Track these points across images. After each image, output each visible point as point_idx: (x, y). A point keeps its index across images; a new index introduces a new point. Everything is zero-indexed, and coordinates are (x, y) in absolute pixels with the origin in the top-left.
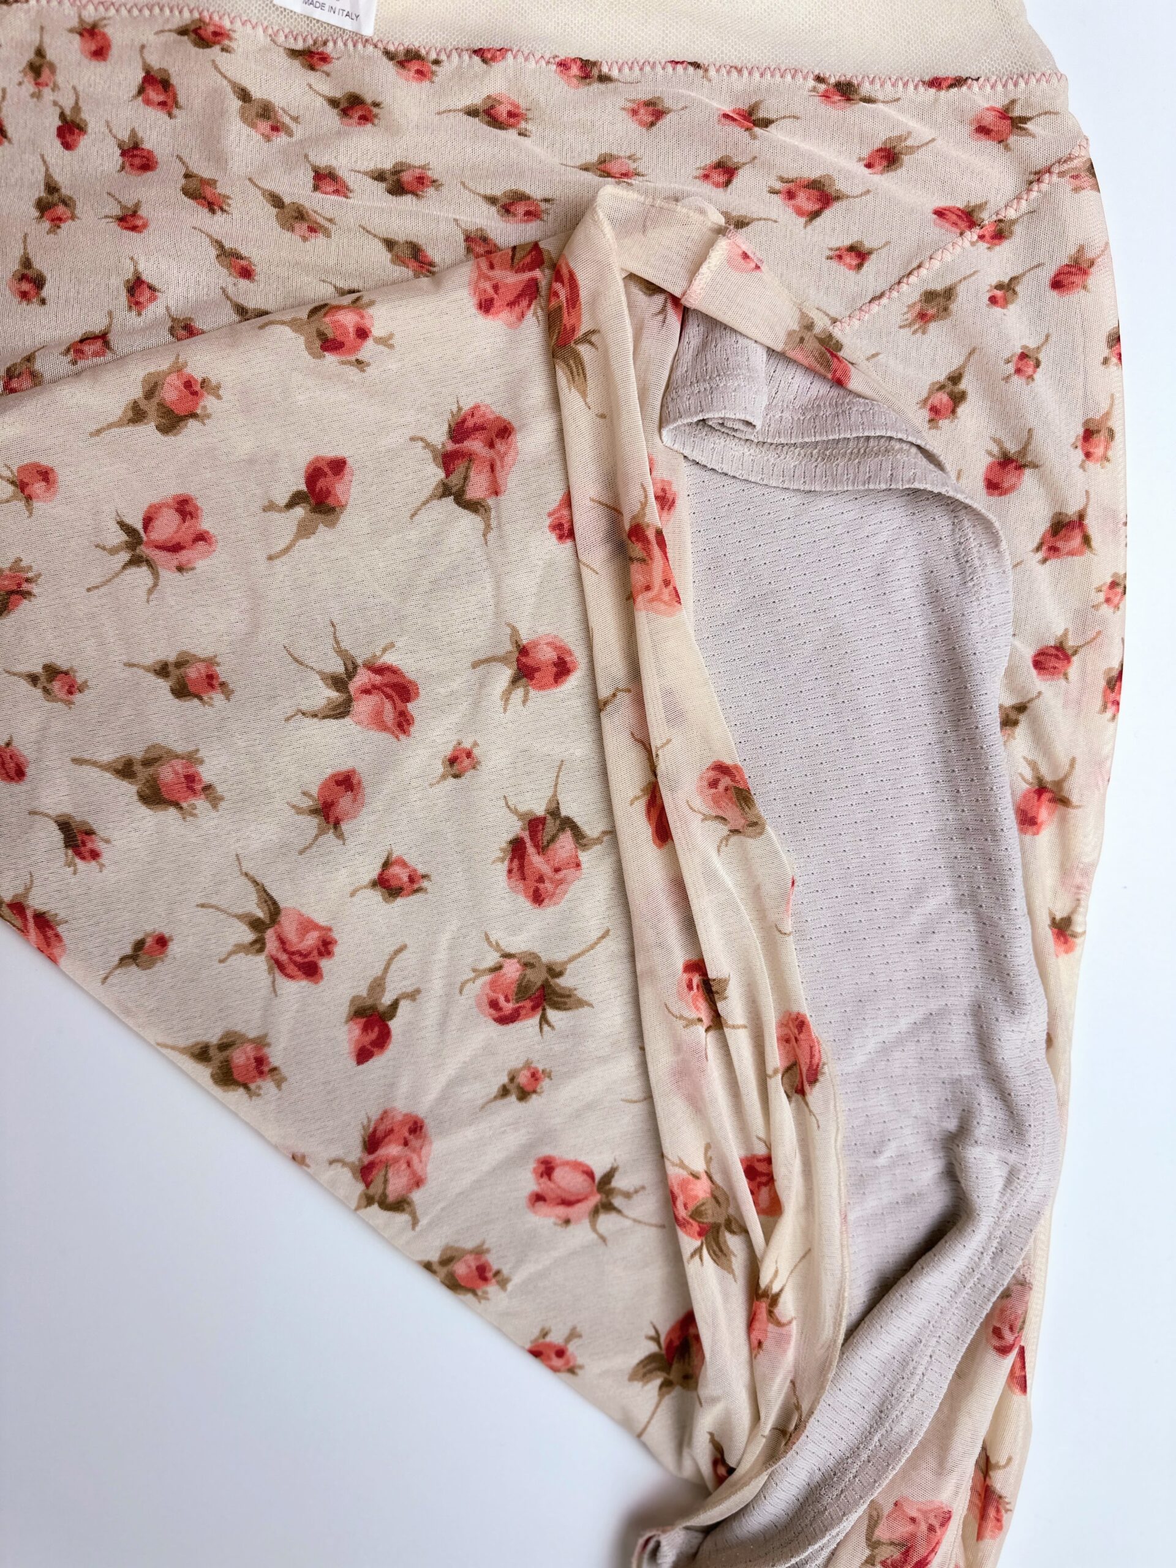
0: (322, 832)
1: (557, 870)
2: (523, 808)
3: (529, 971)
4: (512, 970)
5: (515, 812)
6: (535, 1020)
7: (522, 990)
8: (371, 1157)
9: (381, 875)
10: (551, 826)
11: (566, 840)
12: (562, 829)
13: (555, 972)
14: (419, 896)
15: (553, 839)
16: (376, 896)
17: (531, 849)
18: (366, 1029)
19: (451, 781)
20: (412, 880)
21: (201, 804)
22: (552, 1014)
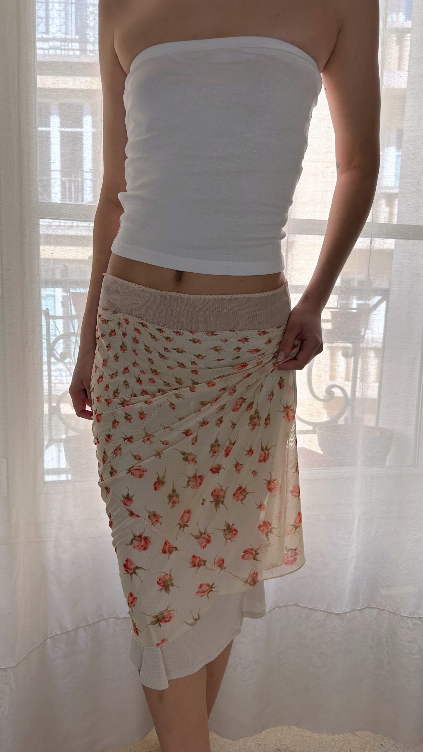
0: (247, 451)
1: (237, 497)
2: (247, 487)
3: (222, 497)
4: (222, 494)
5: (246, 486)
6: (212, 500)
7: (218, 497)
8: (198, 477)
9: (239, 464)
10: (244, 494)
11: (242, 497)
12: (244, 496)
13: (223, 503)
14: (236, 472)
15: (242, 494)
16: (235, 463)
17: (241, 490)
18: (216, 468)
19: (251, 472)
20: (238, 470)
21: (251, 427)
22: (214, 503)
